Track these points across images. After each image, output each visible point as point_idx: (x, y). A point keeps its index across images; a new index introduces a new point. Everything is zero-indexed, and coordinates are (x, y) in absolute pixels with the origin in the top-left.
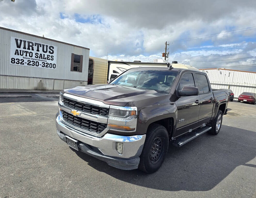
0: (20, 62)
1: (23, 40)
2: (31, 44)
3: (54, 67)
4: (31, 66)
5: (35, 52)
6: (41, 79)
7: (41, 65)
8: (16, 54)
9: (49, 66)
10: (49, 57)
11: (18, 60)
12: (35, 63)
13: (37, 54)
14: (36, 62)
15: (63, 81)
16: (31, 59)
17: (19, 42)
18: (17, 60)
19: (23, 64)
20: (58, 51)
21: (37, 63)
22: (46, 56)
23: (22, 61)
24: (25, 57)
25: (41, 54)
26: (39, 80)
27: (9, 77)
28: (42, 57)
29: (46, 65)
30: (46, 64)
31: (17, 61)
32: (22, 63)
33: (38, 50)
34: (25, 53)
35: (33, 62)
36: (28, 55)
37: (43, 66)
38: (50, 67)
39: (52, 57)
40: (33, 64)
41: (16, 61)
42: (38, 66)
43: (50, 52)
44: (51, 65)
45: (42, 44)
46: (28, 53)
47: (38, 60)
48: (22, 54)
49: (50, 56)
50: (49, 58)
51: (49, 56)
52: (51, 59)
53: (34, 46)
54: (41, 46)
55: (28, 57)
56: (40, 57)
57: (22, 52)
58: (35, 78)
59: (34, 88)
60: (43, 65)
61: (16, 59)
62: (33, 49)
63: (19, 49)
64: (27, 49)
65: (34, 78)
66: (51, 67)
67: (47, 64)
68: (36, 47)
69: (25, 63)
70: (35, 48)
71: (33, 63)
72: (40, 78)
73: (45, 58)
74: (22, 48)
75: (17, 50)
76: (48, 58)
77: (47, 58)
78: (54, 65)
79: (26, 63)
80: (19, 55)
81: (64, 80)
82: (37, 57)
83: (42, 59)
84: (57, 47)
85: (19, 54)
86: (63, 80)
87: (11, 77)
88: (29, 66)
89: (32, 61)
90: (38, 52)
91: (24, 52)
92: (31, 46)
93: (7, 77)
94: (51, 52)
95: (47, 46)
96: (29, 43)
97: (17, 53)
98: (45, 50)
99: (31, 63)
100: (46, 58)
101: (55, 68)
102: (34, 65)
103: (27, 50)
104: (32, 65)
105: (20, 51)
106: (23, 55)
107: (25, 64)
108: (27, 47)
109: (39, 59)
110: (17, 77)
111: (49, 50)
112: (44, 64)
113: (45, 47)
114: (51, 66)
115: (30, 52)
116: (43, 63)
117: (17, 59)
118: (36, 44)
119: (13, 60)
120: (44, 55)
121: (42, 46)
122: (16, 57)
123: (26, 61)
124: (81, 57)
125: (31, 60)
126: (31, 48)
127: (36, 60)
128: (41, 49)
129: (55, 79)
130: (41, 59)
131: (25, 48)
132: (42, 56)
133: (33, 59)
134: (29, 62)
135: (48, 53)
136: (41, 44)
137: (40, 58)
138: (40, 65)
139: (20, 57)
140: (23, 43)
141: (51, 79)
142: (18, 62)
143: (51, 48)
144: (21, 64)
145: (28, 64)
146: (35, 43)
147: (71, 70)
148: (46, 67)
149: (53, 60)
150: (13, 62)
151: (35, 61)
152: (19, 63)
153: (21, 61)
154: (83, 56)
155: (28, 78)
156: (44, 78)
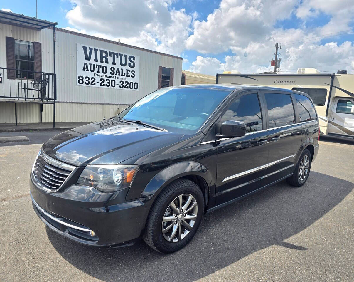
0: (90, 81)
1: (93, 48)
2: (104, 54)
3: (136, 87)
4: (105, 87)
5: (109, 66)
6: (119, 106)
7: (118, 85)
8: (85, 70)
9: (129, 86)
10: (129, 73)
12: (110, 83)
13: (113, 69)
16: (105, 76)
17: (88, 51)
19: (95, 84)
20: (140, 62)
21: (113, 82)
22: (125, 72)
23: (93, 79)
24: (97, 73)
25: (118, 69)
26: (116, 107)
27: (76, 104)
28: (119, 73)
30: (125, 83)
31: (87, 81)
32: (93, 83)
33: (114, 63)
34: (96, 67)
36: (101, 70)
37: (122, 86)
38: (130, 88)
39: (133, 72)
41: (85, 80)
42: (114, 86)
43: (130, 65)
44: (131, 84)
45: (119, 53)
46: (101, 68)
47: (114, 77)
48: (92, 69)
49: (131, 71)
50: (128, 75)
51: (128, 72)
52: (132, 75)
53: (109, 57)
54: (117, 57)
55: (101, 73)
56: (117, 73)
57: (92, 66)
58: (111, 104)
60: (121, 84)
61: (84, 78)
62: (107, 62)
63: (88, 62)
64: (99, 61)
65: (109, 104)
66: (132, 88)
67: (127, 83)
68: (112, 58)
69: (97, 83)
70: (110, 59)
71: (107, 83)
72: (117, 104)
73: (123, 74)
74: (92, 61)
75: (86, 64)
78: (136, 84)
80: (88, 71)
83: (119, 76)
84: (139, 57)
85: (89, 69)
87: (78, 104)
88: (102, 87)
89: (107, 80)
90: (113, 66)
91: (95, 66)
92: (104, 57)
93: (74, 104)
95: (126, 56)
96: (101, 52)
97: (86, 68)
98: (124, 63)
99: (105, 83)
100: (125, 74)
101: (137, 89)
102: (109, 86)
103: (99, 63)
104: (106, 85)
105: (91, 65)
106: (93, 71)
108: (99, 59)
109: (116, 76)
110: (86, 104)
111: (128, 62)
113: (123, 58)
115: (103, 67)
116: (121, 82)
117: (86, 78)
118: (111, 53)
119: (81, 80)
120: (122, 70)
121: (119, 56)
122: (85, 74)
123: (98, 79)
124: (171, 70)
125: (105, 79)
126: (104, 59)
127: (111, 77)
128: (117, 60)
130: (118, 76)
131: (96, 60)
132: (119, 71)
133: (108, 77)
134: (102, 80)
135: (127, 67)
139: (90, 75)
140: (93, 52)
142: (87, 82)
143: (132, 59)
144: (91, 84)
145: (101, 85)
146: (110, 52)
148: (125, 87)
149: (134, 77)
150: (81, 82)
151: (111, 79)
152: (88, 84)
153: (92, 81)
154: (173, 69)
155: (101, 105)
156: (123, 105)
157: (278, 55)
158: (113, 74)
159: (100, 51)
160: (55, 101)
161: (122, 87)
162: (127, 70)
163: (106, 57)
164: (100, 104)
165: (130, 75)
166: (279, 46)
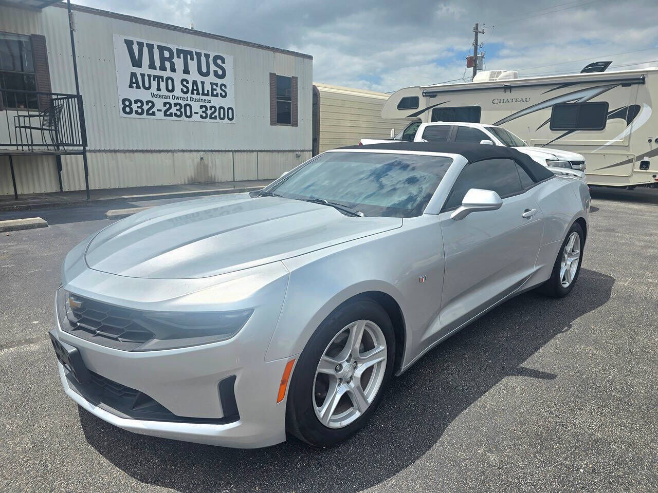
0: (145, 107)
1: (145, 42)
2: (167, 54)
3: (231, 117)
4: (174, 118)
5: (178, 76)
6: (202, 153)
7: (197, 113)
8: (133, 87)
9: (217, 114)
10: (216, 90)
11: (139, 104)
12: (183, 110)
13: (185, 83)
14: (186, 105)
15: (255, 153)
16: (171, 98)
17: (136, 48)
18: (136, 105)
19: (154, 114)
20: (235, 67)
21: (188, 108)
22: (208, 87)
23: (150, 104)
24: (157, 93)
25: (195, 83)
27: (122, 154)
28: (197, 89)
29: (209, 112)
30: (211, 109)
31: (138, 107)
32: (151, 112)
33: (186, 71)
34: (154, 80)
35: (178, 107)
36: (163, 85)
37: (204, 115)
38: (220, 118)
39: (223, 87)
40: (179, 113)
41: (134, 107)
42: (190, 116)
43: (216, 74)
44: (222, 110)
45: (194, 50)
46: (163, 81)
47: (189, 99)
48: (147, 85)
49: (219, 86)
50: (215, 93)
51: (215, 87)
52: (221, 94)
53: (175, 60)
54: (192, 59)
55: (164, 92)
56: (193, 89)
57: (146, 78)
58: (187, 151)
59: (187, 182)
60: (203, 112)
61: (133, 102)
62: (173, 70)
63: (137, 71)
64: (158, 68)
65: (183, 151)
66: (223, 119)
67: (213, 109)
68: (182, 60)
69: (158, 110)
70: (179, 63)
71: (177, 110)
72: (198, 151)
73: (206, 92)
74: (145, 69)
75: (133, 75)
76: (212, 92)
77: (210, 93)
78: (230, 111)
79: (161, 111)
80: (140, 88)
81: (257, 151)
82: (185, 90)
83: (198, 97)
84: (232, 57)
85: (141, 85)
86: (255, 151)
87: (127, 154)
88: (168, 118)
89: (176, 105)
90: (186, 76)
91: (152, 78)
92: (166, 59)
93: (118, 154)
94: (220, 72)
95: (207, 56)
96: (161, 49)
97: (134, 83)
98: (204, 70)
99: (173, 110)
100: (208, 91)
101: (232, 119)
102: (180, 116)
103: (158, 72)
104: (176, 114)
105: (143, 75)
106: (149, 88)
107: (157, 113)
108: (157, 63)
109: (192, 96)
110: (141, 154)
111: (213, 68)
112: (204, 109)
113: (203, 59)
114: (222, 116)
115: (168, 79)
116: (201, 107)
117: (136, 102)
118: (179, 52)
119: (127, 105)
120: (203, 83)
121: (195, 57)
122: (134, 94)
123: (159, 104)
124: (293, 80)
125: (173, 102)
126: (167, 64)
127: (183, 99)
128: (193, 65)
129: (236, 151)
130: (195, 96)
131: (152, 66)
132: (197, 87)
133: (178, 98)
134: (168, 106)
135: (212, 78)
136: (192, 52)
137: (192, 93)
138: (195, 113)
139: (145, 96)
140: (145, 50)
141: (226, 151)
142: (140, 110)
143: (219, 62)
144: (148, 114)
145: (165, 115)
146: (177, 50)
147: (272, 124)
148: (211, 118)
149: (224, 97)
150: (128, 110)
151: (183, 103)
152: (142, 113)
153: (148, 107)
154: (297, 78)
155: (170, 153)
156: (209, 151)
157: (478, 47)
158: (186, 93)
159: (159, 47)
160: (84, 148)
161: (206, 118)
162: (212, 84)
163: (170, 59)
164: (167, 151)
165: (217, 93)
166: (480, 29)
